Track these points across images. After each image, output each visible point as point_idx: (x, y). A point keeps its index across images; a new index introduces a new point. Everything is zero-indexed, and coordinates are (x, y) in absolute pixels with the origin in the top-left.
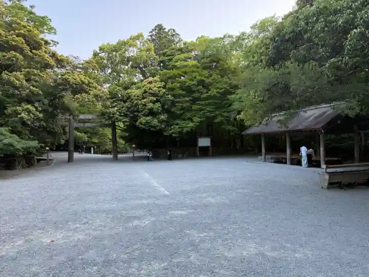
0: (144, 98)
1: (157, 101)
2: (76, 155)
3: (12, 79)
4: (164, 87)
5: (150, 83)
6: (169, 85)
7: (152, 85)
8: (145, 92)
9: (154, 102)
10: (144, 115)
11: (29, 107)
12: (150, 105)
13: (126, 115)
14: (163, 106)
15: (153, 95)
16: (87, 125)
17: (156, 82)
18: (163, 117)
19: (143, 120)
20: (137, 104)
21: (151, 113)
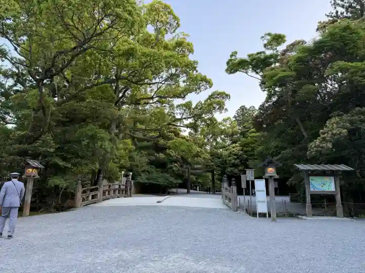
0: (230, 156)
1: (238, 158)
2: (191, 191)
3: (170, 153)
4: (242, 150)
5: (234, 147)
6: (245, 149)
7: (234, 149)
8: (230, 153)
9: (235, 159)
10: (230, 167)
11: (176, 164)
12: (233, 161)
13: (219, 166)
14: (241, 161)
15: (235, 155)
16: (197, 171)
17: (237, 146)
18: (240, 168)
19: (229, 169)
20: (225, 160)
21: (234, 165)
